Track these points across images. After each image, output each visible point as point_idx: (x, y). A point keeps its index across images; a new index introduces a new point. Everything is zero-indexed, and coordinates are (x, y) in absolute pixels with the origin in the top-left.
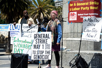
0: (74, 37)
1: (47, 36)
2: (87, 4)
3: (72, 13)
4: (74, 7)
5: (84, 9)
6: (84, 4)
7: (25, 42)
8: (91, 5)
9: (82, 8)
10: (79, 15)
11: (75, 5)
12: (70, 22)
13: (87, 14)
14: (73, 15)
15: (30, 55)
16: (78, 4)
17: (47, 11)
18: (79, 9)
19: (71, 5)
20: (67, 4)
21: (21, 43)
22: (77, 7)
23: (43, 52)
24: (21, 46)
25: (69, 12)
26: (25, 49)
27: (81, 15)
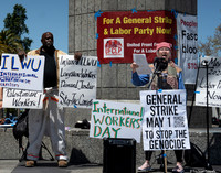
1: (176, 100)
2: (148, 20)
3: (112, 40)
4: (115, 26)
5: (142, 32)
6: (140, 21)
7: (124, 111)
9: (136, 30)
10: (129, 45)
11: (118, 21)
12: (104, 61)
13: (150, 45)
14: (115, 44)
18: (128, 31)
19: (109, 21)
22: (124, 26)
23: (170, 133)
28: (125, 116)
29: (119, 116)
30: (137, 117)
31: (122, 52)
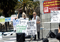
0: (48, 22)
1: (34, 23)
2: (53, 2)
3: (46, 8)
4: (46, 4)
5: (52, 5)
6: (51, 2)
7: (23, 26)
8: (56, 3)
9: (51, 5)
10: (49, 9)
11: (47, 3)
12: (45, 13)
13: (54, 8)
14: (46, 9)
15: (26, 33)
16: (49, 3)
17: (29, 5)
19: (45, 3)
20: (42, 3)
21: (20, 27)
22: (48, 4)
24: (21, 29)
25: (44, 7)
26: (23, 30)
27: (50, 8)
28: (23, 28)
29: (22, 27)
30: (25, 28)
31: (48, 11)
